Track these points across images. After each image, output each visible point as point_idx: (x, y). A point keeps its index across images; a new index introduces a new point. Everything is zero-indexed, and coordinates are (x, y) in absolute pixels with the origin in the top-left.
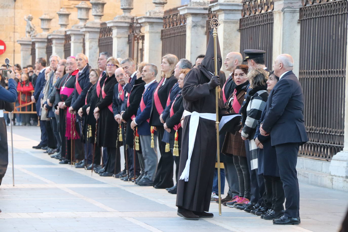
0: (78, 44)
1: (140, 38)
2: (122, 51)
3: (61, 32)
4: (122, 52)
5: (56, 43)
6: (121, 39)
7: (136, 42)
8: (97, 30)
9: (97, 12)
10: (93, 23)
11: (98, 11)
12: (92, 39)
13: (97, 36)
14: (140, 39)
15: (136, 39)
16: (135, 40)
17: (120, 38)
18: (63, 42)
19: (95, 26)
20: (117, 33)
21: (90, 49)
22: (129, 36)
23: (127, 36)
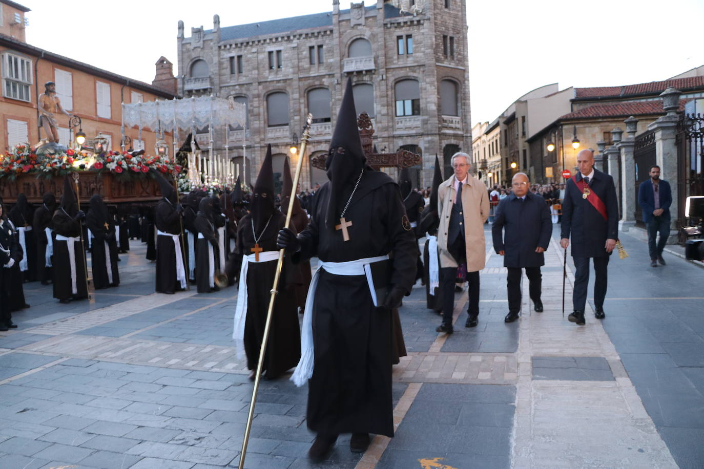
0: (614, 161)
1: (693, 135)
2: (668, 153)
3: (600, 156)
4: (669, 155)
5: (597, 164)
6: (667, 141)
7: (688, 140)
8: (631, 144)
9: (631, 129)
10: (628, 139)
11: (631, 127)
12: (627, 153)
13: (632, 149)
14: (693, 137)
15: (688, 137)
16: (687, 139)
17: (666, 139)
18: (602, 162)
19: (630, 140)
20: (662, 135)
21: (626, 161)
22: (677, 136)
23: (675, 136)
